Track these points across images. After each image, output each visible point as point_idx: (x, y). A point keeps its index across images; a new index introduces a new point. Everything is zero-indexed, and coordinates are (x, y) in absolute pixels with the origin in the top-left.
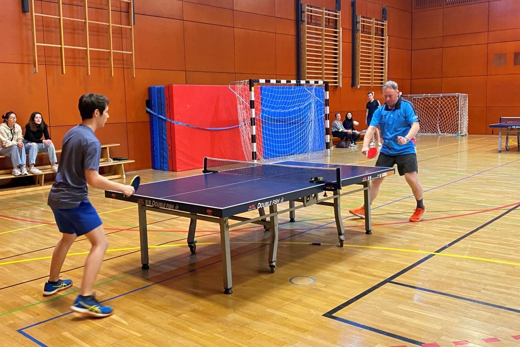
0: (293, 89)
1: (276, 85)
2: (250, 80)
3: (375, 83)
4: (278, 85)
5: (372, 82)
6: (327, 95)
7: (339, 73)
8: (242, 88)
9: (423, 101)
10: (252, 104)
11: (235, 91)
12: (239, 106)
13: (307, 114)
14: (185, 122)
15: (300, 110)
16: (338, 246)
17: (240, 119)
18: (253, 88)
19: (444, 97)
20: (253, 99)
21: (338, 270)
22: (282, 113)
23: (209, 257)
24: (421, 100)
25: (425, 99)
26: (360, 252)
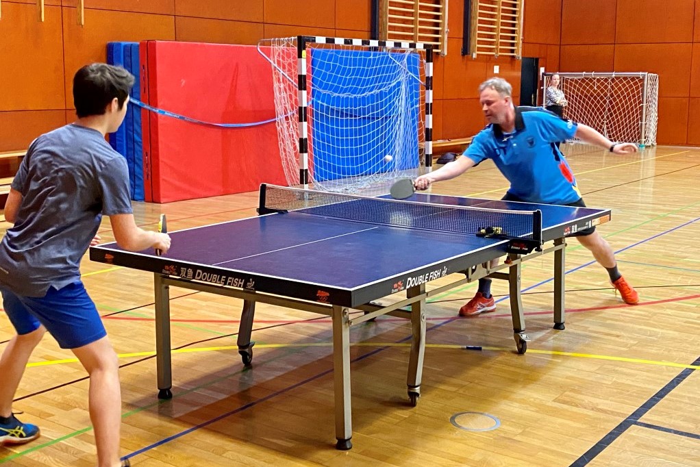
0: (372, 57)
1: (343, 47)
2: (300, 38)
3: (502, 50)
4: (348, 48)
5: (497, 48)
6: (430, 70)
7: (443, 30)
8: (283, 51)
9: (580, 85)
10: (302, 82)
11: (269, 56)
12: (276, 85)
13: (394, 103)
14: (177, 112)
15: (381, 95)
16: (514, 352)
17: (279, 109)
18: (304, 53)
19: (617, 78)
20: (304, 72)
21: (532, 400)
22: (351, 99)
23: (281, 373)
24: (576, 82)
25: (583, 81)
26: (556, 364)
